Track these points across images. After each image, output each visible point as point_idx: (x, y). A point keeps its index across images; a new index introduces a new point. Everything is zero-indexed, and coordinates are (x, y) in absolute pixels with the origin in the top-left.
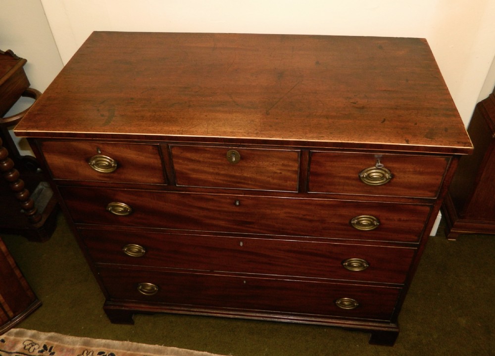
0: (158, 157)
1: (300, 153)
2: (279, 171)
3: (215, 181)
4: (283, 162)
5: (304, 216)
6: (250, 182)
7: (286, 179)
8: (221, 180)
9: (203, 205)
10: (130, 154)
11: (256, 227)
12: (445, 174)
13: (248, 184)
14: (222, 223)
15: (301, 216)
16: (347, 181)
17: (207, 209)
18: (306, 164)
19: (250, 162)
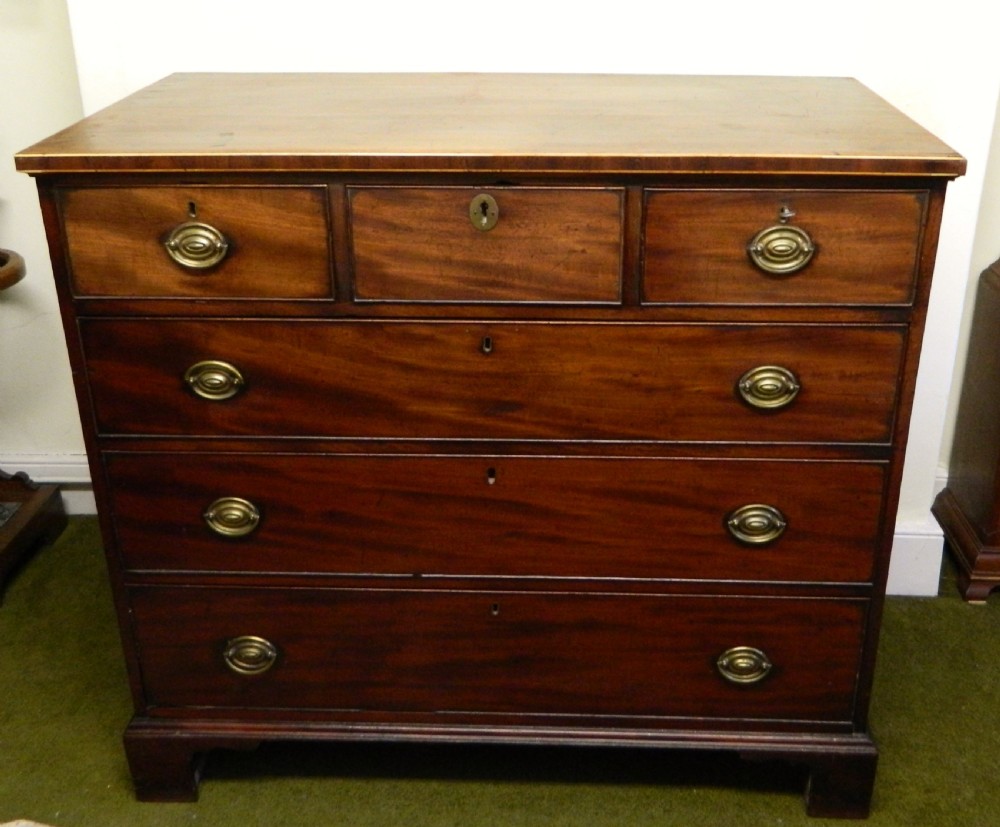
0: (322, 221)
1: (623, 194)
2: (579, 247)
3: (442, 282)
4: (588, 221)
5: (636, 375)
6: (517, 282)
7: (593, 267)
8: (454, 278)
9: (408, 356)
10: (260, 214)
11: (527, 417)
12: (922, 235)
13: (512, 287)
14: (448, 411)
15: (627, 377)
16: (723, 267)
17: (421, 370)
18: (635, 222)
19: (518, 226)
